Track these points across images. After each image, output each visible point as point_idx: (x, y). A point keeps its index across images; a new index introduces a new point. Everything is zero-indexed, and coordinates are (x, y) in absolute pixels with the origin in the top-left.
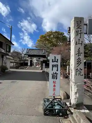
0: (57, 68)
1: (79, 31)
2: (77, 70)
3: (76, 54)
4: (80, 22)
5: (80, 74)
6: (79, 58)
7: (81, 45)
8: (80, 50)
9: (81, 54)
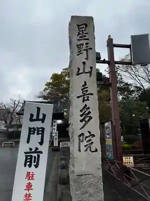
1: (83, 44)
2: (81, 138)
3: (78, 97)
4: (84, 26)
6: (86, 105)
7: (89, 74)
8: (87, 87)
9: (90, 96)
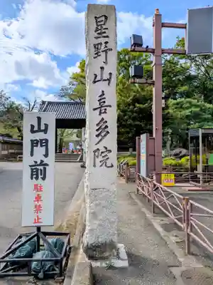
0: (44, 148)
1: (101, 44)
2: (96, 154)
3: (94, 109)
6: (103, 119)
7: (107, 82)
8: (105, 98)
9: (108, 108)
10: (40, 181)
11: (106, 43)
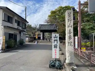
0: (57, 41)
2: (69, 43)
3: (68, 33)
4: (70, 13)
5: (71, 45)
6: (70, 35)
7: (71, 27)
8: (70, 31)
10: (56, 49)
11: (71, 18)
